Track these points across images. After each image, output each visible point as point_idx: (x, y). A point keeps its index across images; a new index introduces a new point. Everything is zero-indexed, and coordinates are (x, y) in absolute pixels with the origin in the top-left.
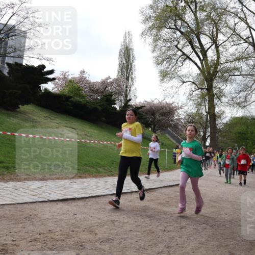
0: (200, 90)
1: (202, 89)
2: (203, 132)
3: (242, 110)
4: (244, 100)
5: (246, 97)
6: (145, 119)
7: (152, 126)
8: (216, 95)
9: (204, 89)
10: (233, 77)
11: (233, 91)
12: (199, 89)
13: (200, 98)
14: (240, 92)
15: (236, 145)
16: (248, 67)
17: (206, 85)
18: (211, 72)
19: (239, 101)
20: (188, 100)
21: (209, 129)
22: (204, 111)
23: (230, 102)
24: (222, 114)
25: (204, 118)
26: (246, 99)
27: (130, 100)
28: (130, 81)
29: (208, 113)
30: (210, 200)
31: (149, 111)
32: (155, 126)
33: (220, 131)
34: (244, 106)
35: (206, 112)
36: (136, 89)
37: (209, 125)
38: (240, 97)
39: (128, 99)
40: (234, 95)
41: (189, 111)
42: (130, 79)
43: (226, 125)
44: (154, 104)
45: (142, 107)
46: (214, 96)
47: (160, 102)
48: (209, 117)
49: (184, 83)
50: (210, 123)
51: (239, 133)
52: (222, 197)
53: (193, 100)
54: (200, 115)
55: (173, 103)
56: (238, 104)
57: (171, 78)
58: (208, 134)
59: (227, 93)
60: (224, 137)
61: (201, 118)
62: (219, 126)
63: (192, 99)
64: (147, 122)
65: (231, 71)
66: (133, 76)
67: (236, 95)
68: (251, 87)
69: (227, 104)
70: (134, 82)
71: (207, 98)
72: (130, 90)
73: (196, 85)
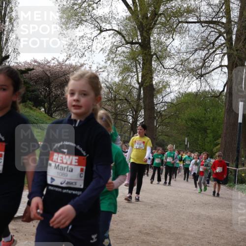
0: (129, 46)
1: (132, 43)
2: (133, 117)
3: (198, 81)
4: (201, 64)
5: (204, 60)
6: (33, 91)
7: (46, 105)
8: (155, 54)
9: (136, 43)
10: (185, 25)
11: (183, 49)
12: (127, 43)
13: (129, 59)
14: (196, 50)
15: (186, 139)
16: (210, 10)
17: (139, 37)
18: (149, 15)
19: (192, 66)
20: (109, 62)
21: (142, 113)
22: (134, 80)
23: (178, 67)
24: (165, 87)
25: (135, 93)
26: (204, 63)
27: (7, 57)
28: (7, 24)
29: (141, 85)
30: (140, 232)
31: (41, 79)
32: (50, 104)
33: (161, 115)
34: (202, 76)
35: (139, 83)
36: (17, 38)
37: (142, 104)
38: (195, 59)
39: (4, 55)
40: (185, 56)
41: (110, 80)
42: (7, 20)
43: (171, 105)
44: (49, 66)
45: (28, 70)
46: (153, 55)
47: (59, 63)
48: (142, 92)
49: (101, 31)
50: (144, 102)
51: (192, 120)
52: (160, 225)
53: (117, 62)
54: (129, 88)
55: (82, 65)
56: (192, 71)
57: (81, 22)
58: (141, 120)
59: (173, 52)
60: (166, 125)
61: (130, 92)
62: (159, 108)
63: (115, 59)
64: (38, 97)
65: (182, 15)
66: (14, 14)
67: (188, 56)
68: (213, 43)
69: (172, 71)
70: (15, 25)
71: (140, 59)
72: (7, 40)
73: (123, 37)
